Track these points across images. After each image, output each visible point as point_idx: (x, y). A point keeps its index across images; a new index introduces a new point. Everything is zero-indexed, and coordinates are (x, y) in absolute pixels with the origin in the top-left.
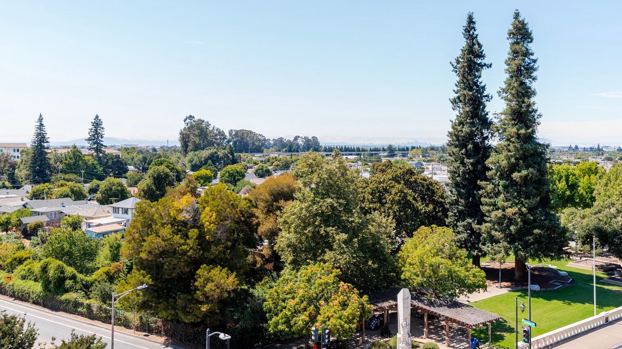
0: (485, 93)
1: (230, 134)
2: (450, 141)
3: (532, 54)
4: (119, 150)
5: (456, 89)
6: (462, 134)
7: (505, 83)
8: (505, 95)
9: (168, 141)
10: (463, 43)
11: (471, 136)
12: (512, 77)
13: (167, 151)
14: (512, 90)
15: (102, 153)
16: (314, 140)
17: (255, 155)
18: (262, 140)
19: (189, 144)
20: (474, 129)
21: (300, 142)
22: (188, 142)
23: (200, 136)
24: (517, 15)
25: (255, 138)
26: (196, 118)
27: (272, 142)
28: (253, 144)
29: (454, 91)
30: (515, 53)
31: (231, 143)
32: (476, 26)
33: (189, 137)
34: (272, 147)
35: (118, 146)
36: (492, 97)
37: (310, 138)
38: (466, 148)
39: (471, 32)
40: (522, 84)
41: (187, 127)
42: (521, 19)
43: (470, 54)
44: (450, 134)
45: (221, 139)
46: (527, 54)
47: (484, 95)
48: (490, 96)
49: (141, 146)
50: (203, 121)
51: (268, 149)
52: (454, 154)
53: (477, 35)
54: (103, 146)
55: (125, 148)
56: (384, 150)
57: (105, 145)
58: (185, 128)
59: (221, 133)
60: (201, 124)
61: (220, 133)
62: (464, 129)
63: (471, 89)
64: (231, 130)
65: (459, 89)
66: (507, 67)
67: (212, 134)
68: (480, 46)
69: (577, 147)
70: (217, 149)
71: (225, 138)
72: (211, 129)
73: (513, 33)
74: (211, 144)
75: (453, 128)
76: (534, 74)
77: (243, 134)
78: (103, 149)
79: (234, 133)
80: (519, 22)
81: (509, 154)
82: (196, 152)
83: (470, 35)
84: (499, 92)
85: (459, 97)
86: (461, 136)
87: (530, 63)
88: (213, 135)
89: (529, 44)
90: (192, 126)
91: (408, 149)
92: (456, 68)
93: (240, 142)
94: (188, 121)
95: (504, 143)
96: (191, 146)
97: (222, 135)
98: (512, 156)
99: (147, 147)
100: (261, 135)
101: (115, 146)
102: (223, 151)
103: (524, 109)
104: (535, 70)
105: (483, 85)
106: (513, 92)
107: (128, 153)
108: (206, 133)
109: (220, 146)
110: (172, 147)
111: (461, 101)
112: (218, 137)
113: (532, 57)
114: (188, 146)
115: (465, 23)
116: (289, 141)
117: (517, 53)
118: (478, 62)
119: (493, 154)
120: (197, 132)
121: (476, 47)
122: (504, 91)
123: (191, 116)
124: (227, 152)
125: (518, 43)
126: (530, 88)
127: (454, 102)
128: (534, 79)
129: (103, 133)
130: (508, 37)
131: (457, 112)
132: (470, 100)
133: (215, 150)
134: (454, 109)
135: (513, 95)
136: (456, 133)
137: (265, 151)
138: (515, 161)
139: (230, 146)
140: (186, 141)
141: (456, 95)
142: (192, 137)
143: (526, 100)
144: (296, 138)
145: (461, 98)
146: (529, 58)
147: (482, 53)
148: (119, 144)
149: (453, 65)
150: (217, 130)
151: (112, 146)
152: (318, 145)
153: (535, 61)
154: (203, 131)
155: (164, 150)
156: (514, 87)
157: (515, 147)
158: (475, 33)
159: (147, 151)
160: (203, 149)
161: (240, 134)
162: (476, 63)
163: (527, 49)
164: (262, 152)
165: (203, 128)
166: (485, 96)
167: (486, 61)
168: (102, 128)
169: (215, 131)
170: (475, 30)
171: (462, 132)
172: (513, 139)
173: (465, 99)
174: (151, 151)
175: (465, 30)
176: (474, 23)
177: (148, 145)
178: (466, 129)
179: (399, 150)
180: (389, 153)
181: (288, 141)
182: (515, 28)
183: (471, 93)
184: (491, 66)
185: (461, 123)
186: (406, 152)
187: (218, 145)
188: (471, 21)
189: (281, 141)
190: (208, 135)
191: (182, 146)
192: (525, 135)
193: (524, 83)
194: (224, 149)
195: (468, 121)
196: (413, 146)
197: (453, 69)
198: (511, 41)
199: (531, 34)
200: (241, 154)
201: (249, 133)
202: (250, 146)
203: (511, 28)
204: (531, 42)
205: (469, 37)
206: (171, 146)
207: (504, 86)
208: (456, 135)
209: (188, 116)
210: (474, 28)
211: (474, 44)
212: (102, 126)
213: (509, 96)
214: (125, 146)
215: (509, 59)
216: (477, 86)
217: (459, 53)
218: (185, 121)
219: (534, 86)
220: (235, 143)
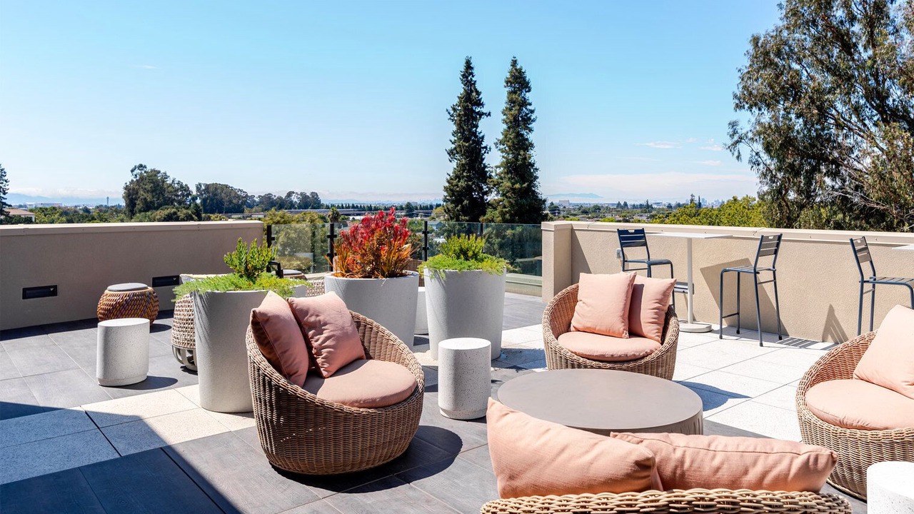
0: (484, 144)
1: (198, 187)
2: (445, 197)
3: (530, 104)
4: (31, 211)
5: (453, 139)
6: (458, 189)
7: (503, 134)
8: (502, 147)
9: (108, 198)
10: (460, 89)
11: (469, 190)
12: (509, 128)
13: (106, 212)
14: (508, 141)
15: (5, 215)
16: (313, 197)
17: (233, 216)
18: (244, 197)
19: (138, 202)
20: (470, 183)
21: (295, 199)
22: (136, 199)
23: (152, 192)
24: (514, 63)
25: (233, 195)
26: (148, 169)
27: (257, 200)
28: (230, 202)
29: (451, 141)
30: (512, 101)
31: (198, 201)
32: (475, 72)
33: (137, 193)
34: (257, 205)
35: (30, 205)
36: (490, 149)
37: (308, 194)
38: (462, 204)
39: (469, 78)
40: (519, 135)
41: (135, 180)
42: (518, 67)
43: (467, 102)
44: (446, 189)
45: (184, 196)
46: (524, 103)
47: (482, 146)
48: (488, 147)
49: (67, 205)
50: (159, 172)
51: (252, 208)
52: (449, 210)
53: (475, 81)
54: (7, 205)
55: (40, 208)
56: (402, 209)
57: (9, 204)
58: (132, 180)
59: (185, 189)
60: (155, 175)
61: (182, 187)
62: (460, 184)
63: (467, 140)
64: (200, 184)
65: (456, 139)
66: (505, 117)
67: (170, 189)
68: (478, 93)
69: (626, 204)
70: (177, 208)
71: (189, 194)
72: (169, 181)
73: (510, 82)
74: (169, 202)
75: (448, 182)
76: (532, 125)
77: (216, 189)
78: (6, 209)
79: (203, 187)
80: (516, 70)
81: (504, 210)
82: (147, 213)
83: (468, 81)
84: (496, 144)
85: (455, 148)
86: (457, 191)
87: (527, 114)
88: (173, 190)
89: (527, 94)
90: (142, 178)
91: (431, 207)
92: (452, 116)
93: (212, 200)
94: (137, 171)
95: (499, 197)
96: (139, 205)
97: (185, 190)
98: (507, 212)
99: (76, 207)
100: (241, 191)
101: (25, 206)
102: (185, 211)
103: (520, 162)
104: (534, 121)
105: (481, 135)
106: (509, 144)
107: (45, 215)
108: (161, 188)
109: (182, 205)
110: (113, 207)
111: (457, 153)
112: (180, 193)
113: (529, 107)
114: (135, 204)
115: (462, 68)
116: (280, 198)
117: (514, 102)
118: (477, 111)
119: (489, 210)
120: (148, 187)
121: (474, 94)
122: (500, 143)
123: (141, 166)
124: (190, 212)
125: (514, 92)
126: (527, 139)
127: (451, 153)
128: (531, 130)
129: (7, 187)
130: (506, 85)
131: (454, 164)
132: (467, 151)
133: (174, 210)
134: (451, 161)
135: (509, 147)
136: (452, 187)
137: (247, 211)
138: (509, 218)
139: (196, 204)
140: (132, 198)
141: (453, 146)
142: (142, 192)
143: (522, 153)
144: (290, 194)
145: (458, 150)
146: (526, 109)
147: (480, 100)
148: (31, 203)
149: (449, 113)
150: (178, 184)
151: (20, 206)
152: (319, 203)
153: (532, 112)
154: (158, 185)
155: (101, 211)
156: (511, 139)
157: (510, 202)
158: (474, 79)
159: (75, 212)
160: (157, 209)
161: (211, 189)
162: (474, 111)
163: (525, 99)
164: (242, 212)
165: (157, 181)
166: (483, 148)
167: (484, 110)
168: (6, 181)
169: (176, 185)
170: (473, 76)
171: (458, 187)
172: (509, 194)
173: (461, 151)
174: (81, 212)
175: (463, 76)
176: (472, 68)
177: (76, 204)
178: (462, 183)
179: (421, 208)
180: (407, 212)
181: (278, 198)
182: (512, 76)
183: (467, 144)
184: (489, 114)
185: (458, 177)
186: (430, 211)
187: (180, 203)
188: (469, 66)
189: (270, 198)
190: (164, 191)
191: (127, 205)
192: (520, 189)
193: (522, 135)
194: (187, 208)
195: (465, 174)
196: (438, 203)
197: (449, 117)
198: (508, 89)
199: (528, 83)
200: (211, 215)
201: (225, 188)
202: (226, 205)
203: (508, 75)
204: (529, 91)
205: (466, 84)
206: (113, 205)
207: (501, 137)
208: (451, 190)
209: (138, 165)
210: (472, 74)
211: (472, 91)
212: (6, 178)
213: (507, 148)
214: (41, 206)
215: (507, 108)
216: (476, 136)
217: (456, 101)
218: (132, 171)
219: (531, 137)
220: (204, 201)
